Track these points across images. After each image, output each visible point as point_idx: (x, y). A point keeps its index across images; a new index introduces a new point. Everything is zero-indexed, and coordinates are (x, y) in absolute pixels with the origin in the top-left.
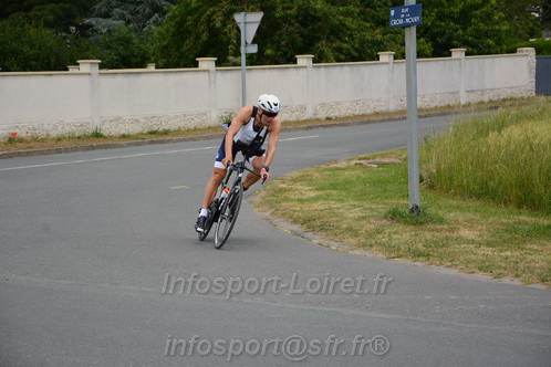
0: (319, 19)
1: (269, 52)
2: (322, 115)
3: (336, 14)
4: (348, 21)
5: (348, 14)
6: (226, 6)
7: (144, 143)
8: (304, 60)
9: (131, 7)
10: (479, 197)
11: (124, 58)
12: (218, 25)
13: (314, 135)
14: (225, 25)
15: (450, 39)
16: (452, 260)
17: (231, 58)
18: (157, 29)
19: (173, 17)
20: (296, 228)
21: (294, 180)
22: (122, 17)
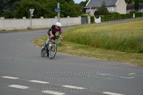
0: (45, 11)
1: (36, 16)
2: (45, 27)
3: (47, 10)
4: (50, 11)
5: (49, 10)
6: (28, 8)
7: (13, 32)
8: (42, 18)
9: (11, 8)
10: (71, 41)
11: (9, 16)
12: (26, 11)
13: (43, 31)
14: (28, 11)
15: (67, 14)
16: (66, 52)
17: (29, 17)
18: (15, 12)
19: (18, 10)
20: (39, 47)
21: (40, 39)
22: (9, 9)
